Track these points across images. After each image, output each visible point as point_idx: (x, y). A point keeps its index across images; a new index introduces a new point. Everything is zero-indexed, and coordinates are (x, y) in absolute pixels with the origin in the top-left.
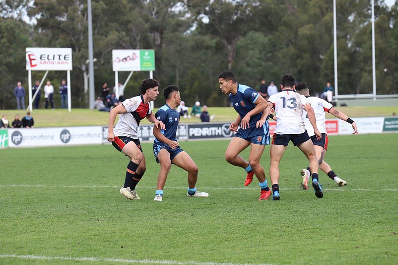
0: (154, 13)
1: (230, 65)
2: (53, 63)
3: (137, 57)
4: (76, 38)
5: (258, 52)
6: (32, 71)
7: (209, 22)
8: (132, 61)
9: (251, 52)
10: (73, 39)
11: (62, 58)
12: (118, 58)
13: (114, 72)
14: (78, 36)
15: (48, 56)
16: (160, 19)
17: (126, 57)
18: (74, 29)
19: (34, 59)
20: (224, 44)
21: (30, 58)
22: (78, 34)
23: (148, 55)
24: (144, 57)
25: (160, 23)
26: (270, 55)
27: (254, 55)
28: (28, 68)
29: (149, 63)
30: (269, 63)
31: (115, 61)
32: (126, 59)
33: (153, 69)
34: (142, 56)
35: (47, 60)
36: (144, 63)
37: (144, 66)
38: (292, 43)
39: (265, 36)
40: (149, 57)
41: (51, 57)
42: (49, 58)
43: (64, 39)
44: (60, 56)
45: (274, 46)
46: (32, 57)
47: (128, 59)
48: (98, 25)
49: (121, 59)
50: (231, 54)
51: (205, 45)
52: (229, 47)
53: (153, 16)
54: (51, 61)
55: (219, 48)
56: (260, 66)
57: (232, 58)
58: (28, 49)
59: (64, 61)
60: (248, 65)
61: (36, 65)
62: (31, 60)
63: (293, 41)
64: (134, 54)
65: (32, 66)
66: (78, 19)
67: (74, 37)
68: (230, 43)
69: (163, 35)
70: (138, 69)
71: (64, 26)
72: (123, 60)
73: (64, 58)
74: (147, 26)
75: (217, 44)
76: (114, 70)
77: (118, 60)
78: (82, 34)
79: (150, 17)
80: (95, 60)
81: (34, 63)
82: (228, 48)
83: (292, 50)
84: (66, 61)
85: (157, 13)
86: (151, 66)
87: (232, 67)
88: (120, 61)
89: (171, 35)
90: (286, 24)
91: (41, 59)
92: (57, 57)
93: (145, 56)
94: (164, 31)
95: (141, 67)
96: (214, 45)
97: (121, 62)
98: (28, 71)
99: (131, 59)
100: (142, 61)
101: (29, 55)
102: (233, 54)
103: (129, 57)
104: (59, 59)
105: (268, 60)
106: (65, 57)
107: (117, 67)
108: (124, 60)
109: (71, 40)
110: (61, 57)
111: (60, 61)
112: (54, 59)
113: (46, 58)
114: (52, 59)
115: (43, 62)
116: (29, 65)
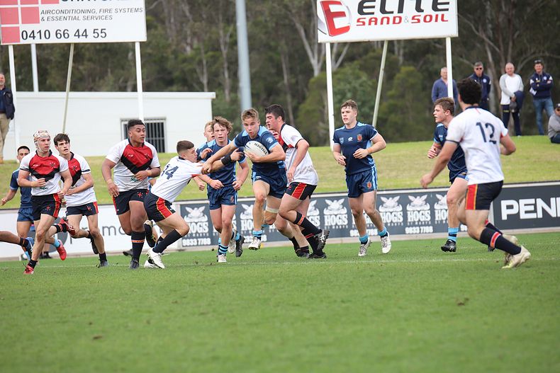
2: (399, 21)
11: (426, 5)
15: (384, 2)
19: (342, 14)
21: (327, 11)
28: (324, 37)
35: (379, 15)
41: (392, 6)
42: (387, 9)
46: (333, 8)
54: (391, 16)
59: (434, 14)
61: (346, 29)
62: (330, 16)
81: (339, 23)
84: (440, 13)
91: (360, 11)
92: (410, 6)
101: (326, 4)
106: (435, 4)
111: (423, 14)
112: (401, 10)
113: (377, 10)
114: (396, 9)
115: (367, 21)
116: (325, 29)
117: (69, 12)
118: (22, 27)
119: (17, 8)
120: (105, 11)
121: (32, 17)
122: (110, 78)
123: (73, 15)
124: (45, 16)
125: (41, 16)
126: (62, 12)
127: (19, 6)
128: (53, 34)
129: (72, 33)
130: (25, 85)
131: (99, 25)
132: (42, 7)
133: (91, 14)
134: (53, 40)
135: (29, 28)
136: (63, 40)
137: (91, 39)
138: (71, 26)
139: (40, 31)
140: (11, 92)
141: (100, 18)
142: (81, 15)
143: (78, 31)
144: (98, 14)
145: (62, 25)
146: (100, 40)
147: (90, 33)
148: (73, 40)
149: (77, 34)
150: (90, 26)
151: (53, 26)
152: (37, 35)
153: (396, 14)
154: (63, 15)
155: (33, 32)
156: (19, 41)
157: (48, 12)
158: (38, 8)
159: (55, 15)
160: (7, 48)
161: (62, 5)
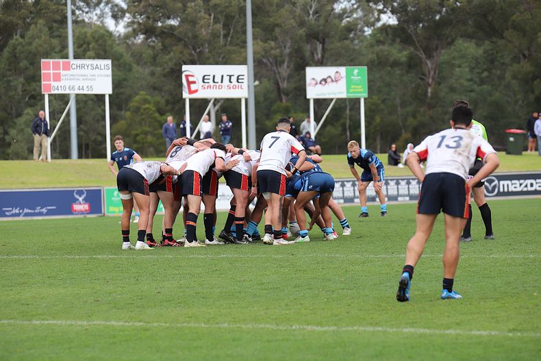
0: (311, 12)
1: (429, 90)
2: (221, 87)
3: (342, 78)
4: (198, 50)
5: (467, 70)
6: (190, 100)
7: (398, 25)
8: (334, 84)
9: (458, 69)
10: (193, 52)
11: (234, 79)
12: (313, 79)
13: (309, 100)
14: (201, 49)
15: (214, 76)
16: (322, 21)
17: (325, 77)
18: (195, 37)
19: (194, 82)
20: (420, 59)
21: (187, 80)
22: (202, 45)
23: (358, 74)
24: (352, 77)
25: (321, 28)
26: (485, 74)
27: (462, 74)
28: (186, 95)
29: (360, 87)
30: (485, 87)
31: (310, 85)
32: (325, 80)
33: (366, 95)
34: (348, 75)
35: (212, 84)
36: (353, 87)
37: (351, 91)
38: (524, 56)
39: (478, 45)
40: (360, 77)
41: (218, 79)
42: (216, 81)
43: (181, 53)
44: (230, 76)
45: (492, 62)
46: (191, 79)
47: (329, 80)
48: (232, 31)
49: (319, 82)
50: (432, 73)
51: (392, 59)
52: (428, 62)
53: (311, 16)
54: (218, 85)
55: (413, 65)
56: (472, 91)
57: (433, 79)
58: (184, 68)
59: (237, 84)
60: (452, 90)
61: (196, 91)
62: (189, 83)
63: (526, 53)
64: (337, 72)
65: (191, 92)
66: (202, 22)
67: (195, 50)
68: (430, 56)
69: (325, 46)
70: (344, 96)
71: (180, 32)
72: (320, 83)
73: (236, 79)
74: (302, 32)
75: (411, 58)
76: (308, 97)
77: (314, 82)
78: (207, 45)
79: (306, 19)
80: (257, 83)
81: (193, 87)
82: (427, 64)
83: (526, 67)
84: (240, 84)
85: (316, 12)
86: (362, 90)
87: (431, 92)
88: (316, 84)
89: (339, 44)
90: (515, 27)
91: (204, 79)
92: (226, 79)
93: (353, 75)
94: (327, 40)
95: (348, 92)
96: (404, 59)
97: (319, 86)
98: (185, 99)
99: (332, 81)
100: (349, 83)
101: (187, 76)
102: (435, 73)
103: (330, 77)
104: (231, 82)
105: (482, 82)
106: (238, 79)
107: (313, 93)
108: (323, 83)
109: (191, 54)
110: (232, 77)
111: (232, 84)
112: (222, 82)
113: (211, 81)
114: (220, 81)
115: (206, 87)
116: (187, 90)
117: (75, 75)
118: (53, 83)
119: (50, 73)
120: (93, 76)
121: (57, 78)
123: (77, 77)
124: (64, 78)
125: (62, 78)
126: (72, 75)
127: (52, 72)
128: (67, 88)
129: (76, 87)
131: (89, 83)
132: (62, 72)
133: (86, 77)
135: (56, 84)
137: (85, 91)
138: (76, 84)
141: (90, 79)
142: (81, 78)
143: (80, 86)
144: (89, 77)
145: (72, 83)
146: (89, 92)
147: (85, 88)
148: (76, 92)
149: (79, 89)
150: (85, 84)
151: (67, 84)
152: (60, 88)
153: (220, 83)
154: (73, 77)
155: (58, 87)
156: (50, 91)
157: (66, 75)
158: (60, 73)
159: (69, 77)
160: (44, 95)
161: (72, 72)
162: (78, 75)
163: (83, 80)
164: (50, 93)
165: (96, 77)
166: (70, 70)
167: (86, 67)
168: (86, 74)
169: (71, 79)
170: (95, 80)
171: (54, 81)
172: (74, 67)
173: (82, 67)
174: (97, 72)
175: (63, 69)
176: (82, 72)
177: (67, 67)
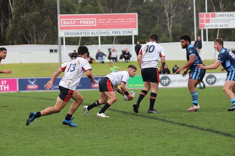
117: (218, 20)
118: (205, 24)
119: (204, 20)
120: (228, 20)
121: (208, 21)
122: (227, 38)
124: (212, 21)
125: (210, 21)
126: (216, 20)
127: (205, 18)
128: (214, 26)
129: (219, 25)
130: (205, 40)
131: (226, 23)
132: (211, 19)
133: (224, 21)
134: (214, 28)
135: (207, 24)
136: (216, 28)
137: (224, 27)
139: (210, 25)
140: (201, 42)
141: (227, 21)
142: (221, 21)
143: (220, 25)
144: (226, 20)
145: (216, 24)
146: (226, 28)
147: (224, 26)
148: (219, 27)
149: (220, 26)
150: (224, 24)
151: (214, 24)
152: (209, 26)
154: (216, 21)
155: (208, 25)
156: (204, 27)
157: (213, 20)
158: (209, 19)
159: (214, 21)
160: (201, 30)
161: (216, 18)
162: (220, 20)
163: (223, 22)
164: (204, 28)
165: (230, 20)
166: (215, 17)
167: (224, 16)
168: (224, 19)
169: (215, 22)
170: (230, 21)
171: (206, 22)
172: (217, 16)
173: (222, 15)
174: (231, 18)
175: (212, 17)
176: (222, 18)
177: (214, 16)
